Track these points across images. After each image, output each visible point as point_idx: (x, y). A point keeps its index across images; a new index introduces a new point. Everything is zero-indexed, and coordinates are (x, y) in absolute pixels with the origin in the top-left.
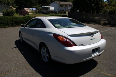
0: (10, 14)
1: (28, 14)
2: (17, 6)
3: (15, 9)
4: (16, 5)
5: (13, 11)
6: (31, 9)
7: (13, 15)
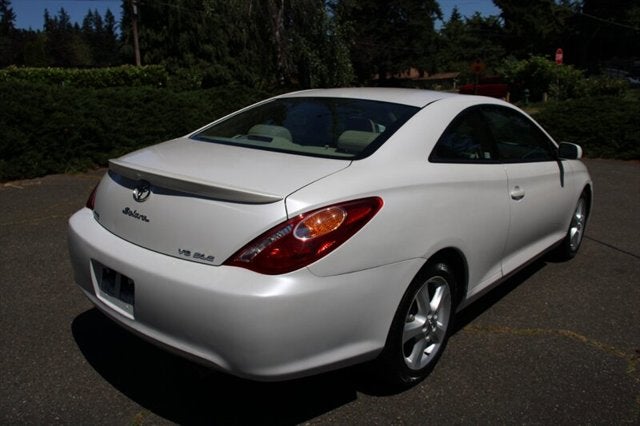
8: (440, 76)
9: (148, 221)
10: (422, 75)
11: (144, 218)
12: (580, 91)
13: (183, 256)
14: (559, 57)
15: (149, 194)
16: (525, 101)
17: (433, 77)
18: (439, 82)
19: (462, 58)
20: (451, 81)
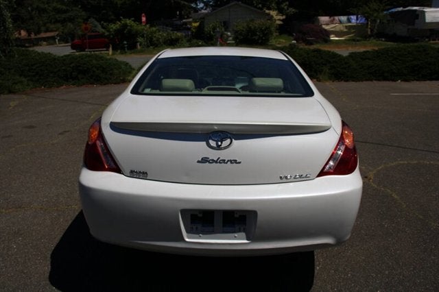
0: (256, 38)
1: (327, 41)
2: (292, 10)
3: (282, 18)
4: (290, 6)
5: (266, 28)
6: (344, 18)
7: (268, 40)
8: (43, 35)
9: (240, 163)
10: (29, 35)
11: (235, 161)
12: (157, 41)
13: (285, 180)
14: (144, 19)
15: (231, 142)
16: (124, 50)
17: (38, 36)
18: (45, 39)
19: (57, 21)
20: (53, 38)
